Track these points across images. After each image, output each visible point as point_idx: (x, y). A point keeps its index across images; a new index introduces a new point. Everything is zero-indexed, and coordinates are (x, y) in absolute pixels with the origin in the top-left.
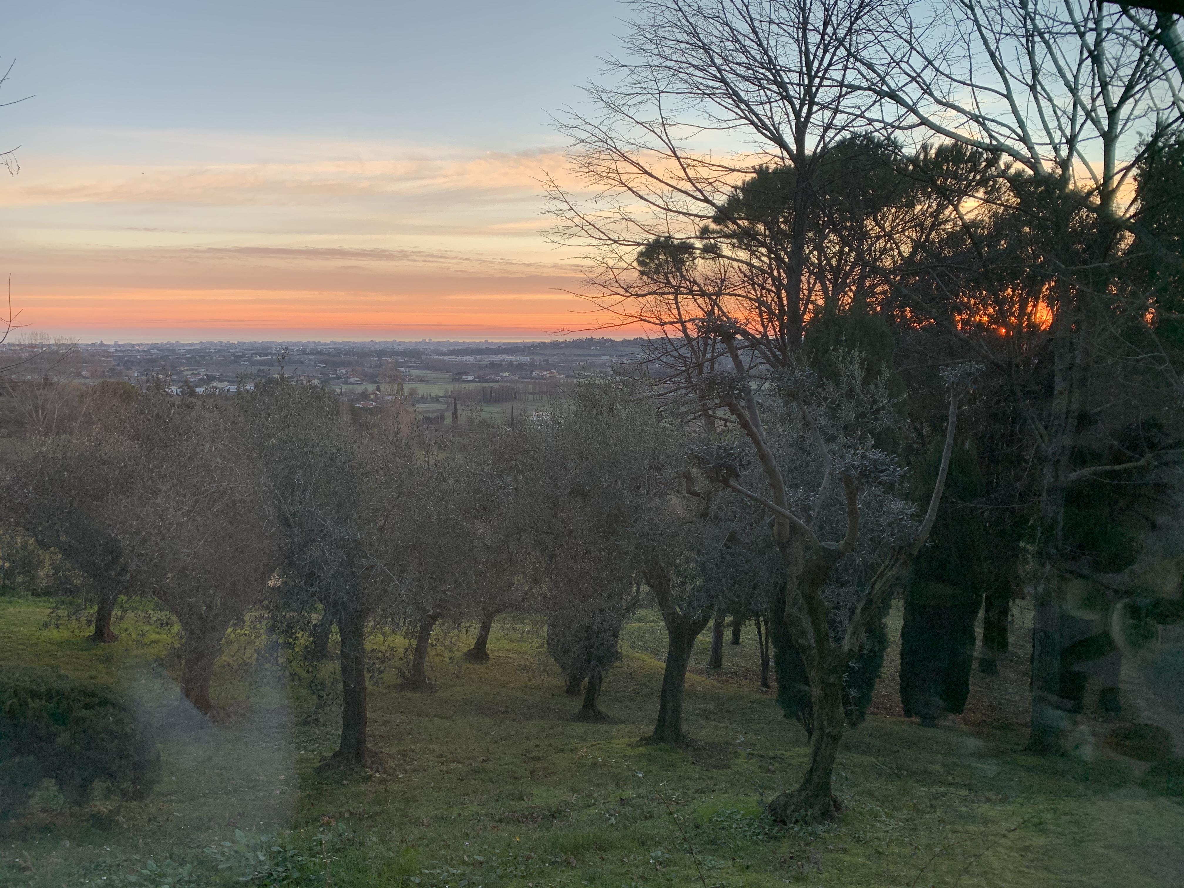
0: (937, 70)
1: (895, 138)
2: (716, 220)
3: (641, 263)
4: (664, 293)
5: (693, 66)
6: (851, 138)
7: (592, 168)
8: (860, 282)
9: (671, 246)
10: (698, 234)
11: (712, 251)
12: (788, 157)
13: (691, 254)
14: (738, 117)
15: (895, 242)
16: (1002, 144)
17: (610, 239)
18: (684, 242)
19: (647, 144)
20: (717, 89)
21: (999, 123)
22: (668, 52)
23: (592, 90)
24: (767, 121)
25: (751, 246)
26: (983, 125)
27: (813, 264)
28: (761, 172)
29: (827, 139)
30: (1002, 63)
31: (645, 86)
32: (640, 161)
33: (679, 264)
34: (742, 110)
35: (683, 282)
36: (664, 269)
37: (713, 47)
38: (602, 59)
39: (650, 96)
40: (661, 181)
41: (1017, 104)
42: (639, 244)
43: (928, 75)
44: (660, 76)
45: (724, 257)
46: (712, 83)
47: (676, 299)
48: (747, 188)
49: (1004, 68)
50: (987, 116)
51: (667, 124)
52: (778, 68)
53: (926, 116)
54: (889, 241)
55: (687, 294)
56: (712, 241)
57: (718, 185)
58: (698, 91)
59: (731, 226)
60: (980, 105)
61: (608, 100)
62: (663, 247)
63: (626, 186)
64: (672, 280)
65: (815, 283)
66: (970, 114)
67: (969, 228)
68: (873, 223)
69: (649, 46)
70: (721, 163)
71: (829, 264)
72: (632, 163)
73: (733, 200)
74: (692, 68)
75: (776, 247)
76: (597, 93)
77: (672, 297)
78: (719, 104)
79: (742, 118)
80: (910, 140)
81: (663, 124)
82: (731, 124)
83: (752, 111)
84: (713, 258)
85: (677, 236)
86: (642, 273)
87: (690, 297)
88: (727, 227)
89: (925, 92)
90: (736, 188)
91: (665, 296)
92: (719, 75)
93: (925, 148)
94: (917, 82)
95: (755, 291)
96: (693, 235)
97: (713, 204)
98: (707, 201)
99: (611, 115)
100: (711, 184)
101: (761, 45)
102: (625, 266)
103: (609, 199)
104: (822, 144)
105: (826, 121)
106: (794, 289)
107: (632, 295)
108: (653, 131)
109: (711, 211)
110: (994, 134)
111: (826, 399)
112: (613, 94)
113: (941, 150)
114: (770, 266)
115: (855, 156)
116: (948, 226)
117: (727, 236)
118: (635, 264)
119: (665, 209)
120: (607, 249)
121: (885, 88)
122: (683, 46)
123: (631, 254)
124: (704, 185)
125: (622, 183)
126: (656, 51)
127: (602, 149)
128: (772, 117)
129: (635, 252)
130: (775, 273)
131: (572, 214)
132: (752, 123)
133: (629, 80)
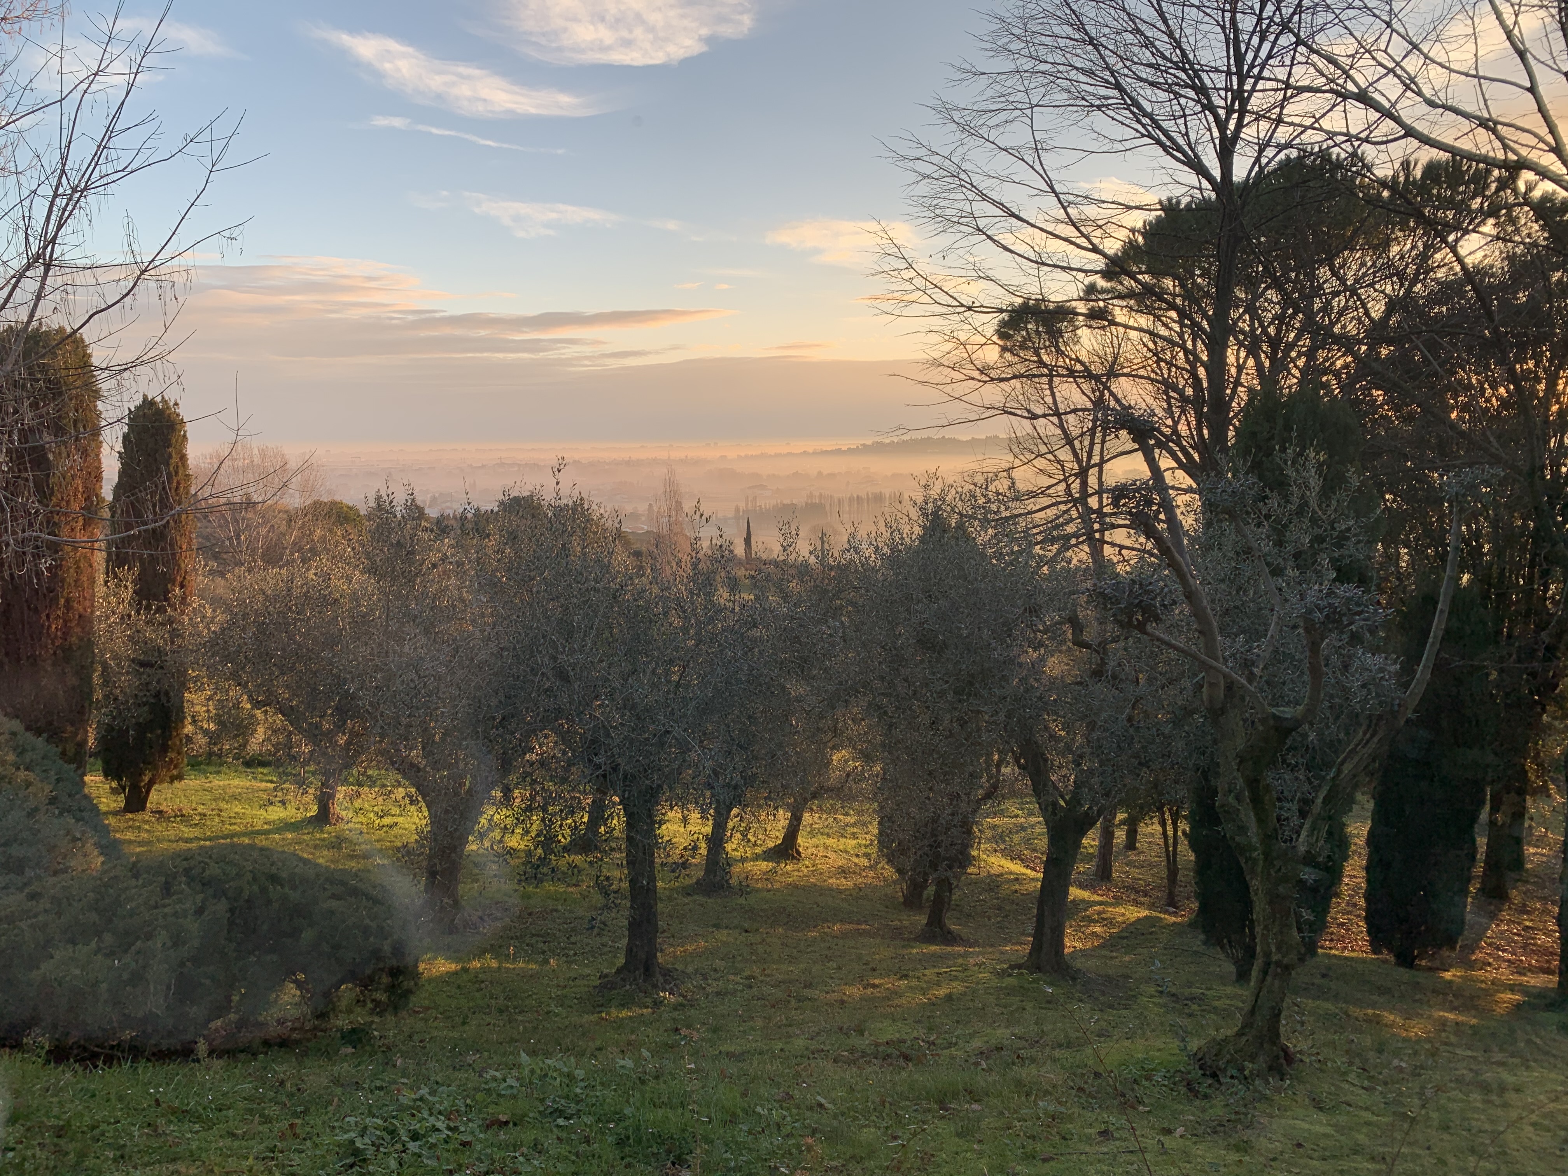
0: (1426, 57)
1: (1363, 154)
2: (1107, 274)
3: (1002, 335)
4: (1034, 376)
5: (1077, 69)
6: (1299, 157)
7: (938, 212)
8: (1311, 354)
9: (1043, 312)
10: (1081, 294)
11: (1101, 317)
12: (1210, 187)
13: (1071, 321)
14: (1138, 135)
15: (1359, 299)
16: (1526, 159)
17: (962, 305)
18: (1062, 307)
19: (1013, 177)
20: (1109, 98)
21: (1518, 128)
22: (1042, 51)
23: (939, 107)
24: (1181, 141)
25: (1155, 309)
26: (1494, 131)
27: (1242, 331)
28: (1170, 208)
29: (1264, 161)
30: (1523, 43)
31: (1011, 99)
32: (1003, 201)
33: (1055, 335)
34: (1144, 126)
35: (1061, 359)
36: (1034, 343)
37: (1103, 40)
38: (952, 66)
39: (1018, 113)
40: (1033, 226)
41: (1546, 100)
42: (1001, 311)
43: (1412, 64)
44: (1032, 86)
45: (1117, 324)
46: (1103, 92)
47: (1050, 383)
48: (1152, 232)
49: (1526, 50)
50: (1501, 119)
51: (1042, 149)
52: (1197, 67)
53: (1409, 122)
54: (1351, 296)
55: (1068, 376)
56: (1101, 304)
57: (1110, 229)
58: (1084, 103)
59: (1128, 282)
60: (1489, 103)
61: (962, 121)
62: (1033, 314)
63: (984, 233)
64: (1045, 358)
65: (1247, 357)
66: (1475, 117)
67: (1471, 276)
68: (1329, 273)
69: (1016, 46)
70: (1115, 199)
71: (1265, 331)
72: (994, 202)
73: (1130, 247)
74: (1075, 72)
75: (1190, 310)
76: (947, 111)
77: (1045, 380)
78: (1113, 119)
79: (1143, 136)
80: (1383, 157)
81: (1037, 149)
82: (1128, 145)
83: (1160, 128)
84: (1103, 328)
85: (1053, 298)
86: (1004, 349)
87: (1071, 380)
88: (1121, 283)
89: (1408, 87)
90: (1133, 231)
91: (1037, 380)
92: (1112, 80)
93: (1406, 165)
94: (1396, 75)
95: (1161, 370)
96: (1075, 297)
97: (1105, 255)
98: (1095, 250)
99: (966, 140)
100: (1100, 227)
101: (1171, 35)
102: (984, 340)
103: (961, 252)
104: (1257, 168)
105: (1262, 136)
106: (1217, 366)
107: (992, 379)
108: (1023, 160)
109: (1099, 263)
110: (1512, 144)
111: (1267, 517)
112: (967, 112)
113: (1431, 169)
114: (1181, 335)
115: (1304, 182)
116: (1440, 274)
117: (1121, 297)
118: (995, 338)
119: (1036, 262)
120: (958, 318)
121: (1351, 86)
122: (1062, 42)
123: (990, 324)
124: (1091, 229)
125: (979, 230)
126: (1025, 52)
127: (953, 186)
128: (1187, 134)
129: (996, 321)
130: (1189, 345)
131: (912, 274)
132: (1158, 142)
133: (990, 93)
